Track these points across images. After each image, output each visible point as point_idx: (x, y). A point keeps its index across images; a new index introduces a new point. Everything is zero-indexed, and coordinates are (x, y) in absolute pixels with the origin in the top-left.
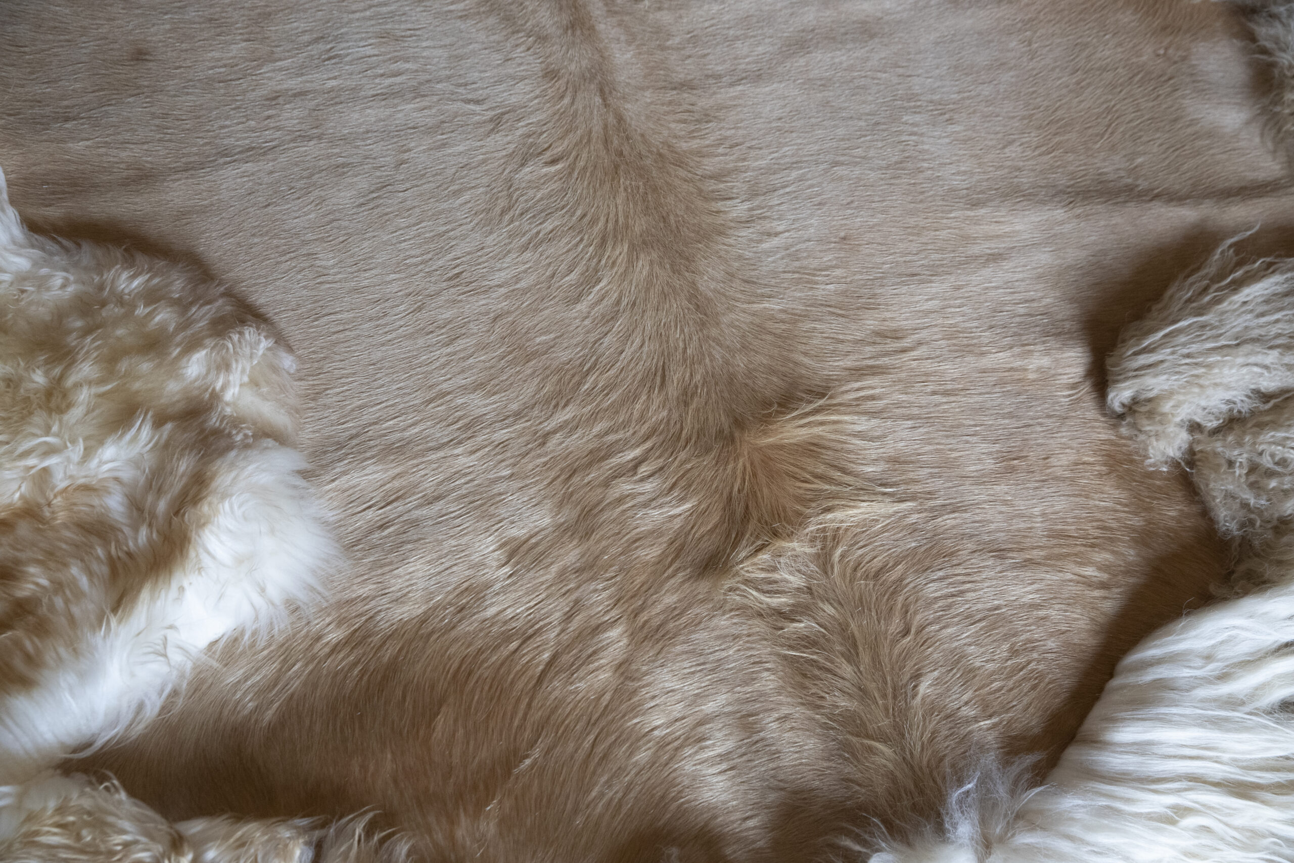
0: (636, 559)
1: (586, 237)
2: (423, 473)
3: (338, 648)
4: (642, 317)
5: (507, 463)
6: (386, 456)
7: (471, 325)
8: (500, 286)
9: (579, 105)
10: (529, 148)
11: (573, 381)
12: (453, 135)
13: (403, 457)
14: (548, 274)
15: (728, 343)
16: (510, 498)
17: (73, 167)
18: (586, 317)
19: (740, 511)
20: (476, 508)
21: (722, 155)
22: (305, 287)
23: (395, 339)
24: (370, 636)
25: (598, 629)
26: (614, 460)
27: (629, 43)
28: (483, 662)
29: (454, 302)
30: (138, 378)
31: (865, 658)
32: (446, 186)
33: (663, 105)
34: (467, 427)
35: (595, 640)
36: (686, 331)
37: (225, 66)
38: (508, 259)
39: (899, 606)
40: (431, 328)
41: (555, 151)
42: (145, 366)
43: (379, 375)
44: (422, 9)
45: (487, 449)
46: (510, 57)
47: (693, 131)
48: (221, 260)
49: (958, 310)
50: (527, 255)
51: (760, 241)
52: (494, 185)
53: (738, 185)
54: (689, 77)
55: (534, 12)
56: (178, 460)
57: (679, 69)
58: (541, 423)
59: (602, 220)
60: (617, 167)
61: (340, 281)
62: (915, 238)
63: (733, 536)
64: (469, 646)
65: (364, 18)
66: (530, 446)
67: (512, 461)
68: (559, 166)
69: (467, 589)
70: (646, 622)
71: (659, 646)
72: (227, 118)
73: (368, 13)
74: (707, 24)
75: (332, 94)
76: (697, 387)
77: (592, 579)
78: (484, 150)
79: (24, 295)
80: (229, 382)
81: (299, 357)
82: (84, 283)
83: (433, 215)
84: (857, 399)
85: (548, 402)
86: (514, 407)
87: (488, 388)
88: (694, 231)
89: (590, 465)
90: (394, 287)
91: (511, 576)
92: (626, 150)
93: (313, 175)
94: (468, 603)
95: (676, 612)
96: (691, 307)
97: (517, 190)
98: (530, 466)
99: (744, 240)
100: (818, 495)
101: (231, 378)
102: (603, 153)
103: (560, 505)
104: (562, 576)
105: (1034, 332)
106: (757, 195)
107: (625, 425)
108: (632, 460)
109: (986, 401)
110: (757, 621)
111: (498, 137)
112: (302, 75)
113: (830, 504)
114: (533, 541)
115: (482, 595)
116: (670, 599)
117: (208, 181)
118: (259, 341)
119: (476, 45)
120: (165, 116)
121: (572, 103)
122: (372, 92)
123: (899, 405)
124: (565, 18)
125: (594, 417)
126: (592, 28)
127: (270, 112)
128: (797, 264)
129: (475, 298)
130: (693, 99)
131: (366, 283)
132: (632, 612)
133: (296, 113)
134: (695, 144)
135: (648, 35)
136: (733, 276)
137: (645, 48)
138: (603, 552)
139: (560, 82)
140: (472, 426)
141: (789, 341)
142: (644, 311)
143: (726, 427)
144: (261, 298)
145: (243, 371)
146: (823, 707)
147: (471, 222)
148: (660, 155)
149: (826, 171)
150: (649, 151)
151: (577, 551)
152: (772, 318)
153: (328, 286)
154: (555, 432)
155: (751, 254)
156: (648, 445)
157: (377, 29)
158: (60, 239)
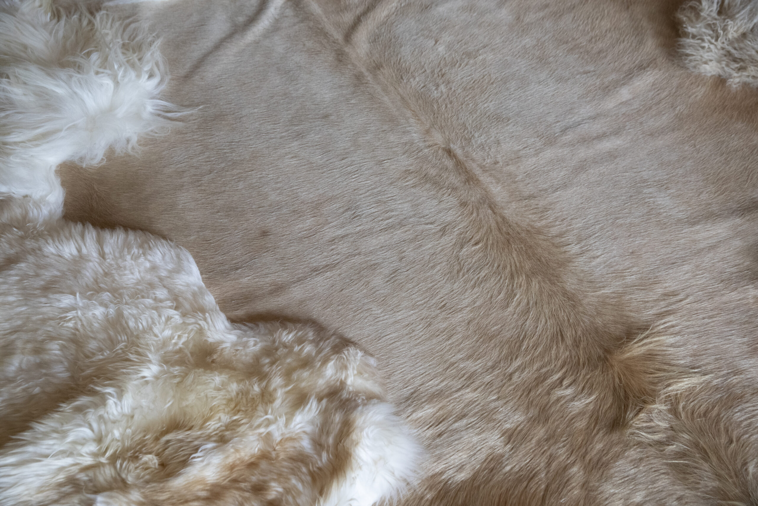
0: (575, 428)
1: (503, 276)
2: (453, 405)
3: (433, 501)
4: (542, 308)
5: (495, 392)
6: (432, 399)
7: (457, 328)
8: (466, 307)
9: (481, 216)
10: (463, 240)
11: (516, 346)
12: (423, 241)
13: (441, 398)
14: (489, 297)
15: (589, 313)
16: (501, 409)
17: (244, 290)
18: (514, 314)
19: (622, 394)
20: (485, 417)
21: (559, 225)
22: (370, 325)
23: (421, 342)
24: (448, 492)
25: (566, 468)
26: (549, 381)
27: (497, 183)
28: (511, 495)
29: (446, 318)
30: (304, 380)
31: (714, 459)
32: (427, 265)
33: (522, 208)
34: (470, 377)
35: (567, 473)
36: (566, 311)
37: (306, 230)
38: (467, 294)
39: (723, 429)
40: (438, 333)
41: (476, 239)
42: (306, 374)
43: (418, 361)
44: (393, 187)
45: (483, 387)
46: (441, 200)
47: (541, 217)
48: (325, 320)
49: (702, 276)
50: (476, 290)
51: (590, 262)
52: (450, 260)
53: (571, 237)
54: (532, 193)
55: (447, 178)
56: (335, 415)
57: (525, 190)
58: (506, 369)
59: (509, 266)
60: (508, 241)
61: (386, 319)
62: (668, 246)
63: (623, 408)
64: (501, 489)
65: (366, 197)
66: (504, 382)
67: (497, 390)
68: (480, 245)
69: (492, 459)
70: (590, 460)
71: (601, 470)
72: (313, 254)
73: (368, 194)
74: (533, 167)
75: (360, 233)
76: (580, 337)
77: (555, 443)
78: (441, 245)
79: (238, 352)
80: (348, 374)
81: (378, 358)
82: (266, 341)
83: (424, 279)
84: (664, 328)
85: (506, 358)
86: (490, 364)
87: (475, 357)
88: (556, 263)
89: (537, 385)
90: (414, 317)
91: (512, 449)
92: (510, 231)
93: (361, 272)
94: (494, 466)
95: (605, 452)
96: (565, 299)
97: (462, 260)
98: (507, 391)
99: (582, 263)
100: (660, 380)
101: (349, 372)
102: (499, 235)
103: (528, 408)
104: (539, 443)
105: (746, 279)
106: (581, 240)
107: (549, 362)
108: (558, 379)
109: (732, 318)
110: (650, 448)
111: (446, 237)
112: (344, 227)
113: (669, 382)
114: (519, 428)
115: (500, 461)
116: (599, 446)
117: (310, 284)
118: (357, 353)
119: (423, 198)
120: (282, 258)
121: (478, 215)
122: (379, 229)
123: (688, 327)
124: (463, 177)
125: (532, 361)
126: (477, 180)
127: (333, 247)
128: (612, 269)
129: (456, 315)
130: (536, 202)
131: (400, 318)
132: (582, 455)
133: (345, 245)
134: (544, 223)
135: (505, 177)
136: (582, 280)
137: (506, 184)
138: (557, 427)
139: (469, 207)
140: (471, 377)
141: (620, 307)
142: (542, 306)
143: (601, 354)
144: (350, 334)
145: (353, 368)
146: (698, 488)
147: (444, 279)
148: (528, 231)
149: (613, 223)
150: (522, 230)
151: (543, 430)
152: (608, 297)
153: (381, 322)
154: (515, 372)
155: (588, 269)
156: (564, 370)
157: (374, 200)
158: (247, 324)
